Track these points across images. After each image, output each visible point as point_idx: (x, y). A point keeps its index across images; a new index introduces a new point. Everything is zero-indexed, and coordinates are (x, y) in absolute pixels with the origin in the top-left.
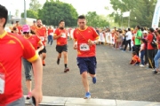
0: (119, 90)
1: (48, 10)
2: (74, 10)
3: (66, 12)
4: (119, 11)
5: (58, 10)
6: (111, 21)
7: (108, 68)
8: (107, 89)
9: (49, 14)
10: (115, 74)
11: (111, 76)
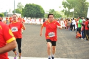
0: (71, 53)
1: (28, 9)
2: (42, 9)
3: (37, 10)
4: (67, 9)
5: (33, 8)
6: (63, 14)
7: (64, 41)
8: (65, 53)
9: (28, 11)
10: (68, 44)
11: (66, 45)
